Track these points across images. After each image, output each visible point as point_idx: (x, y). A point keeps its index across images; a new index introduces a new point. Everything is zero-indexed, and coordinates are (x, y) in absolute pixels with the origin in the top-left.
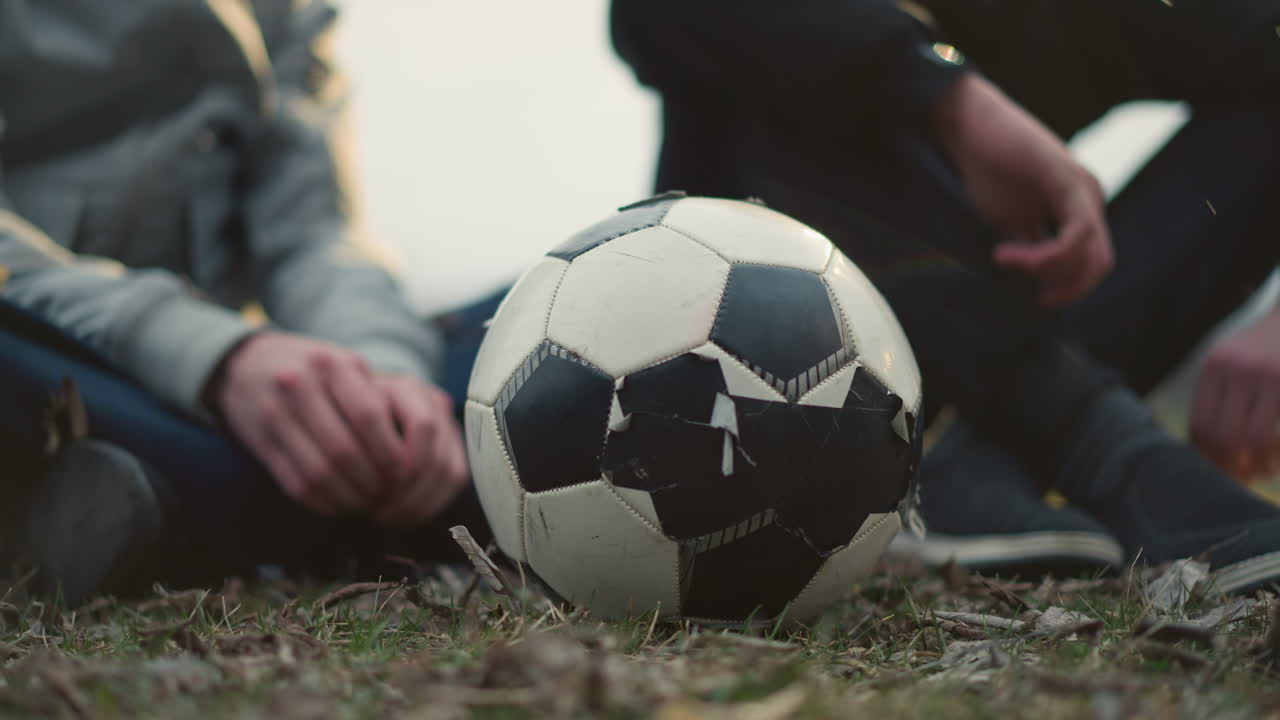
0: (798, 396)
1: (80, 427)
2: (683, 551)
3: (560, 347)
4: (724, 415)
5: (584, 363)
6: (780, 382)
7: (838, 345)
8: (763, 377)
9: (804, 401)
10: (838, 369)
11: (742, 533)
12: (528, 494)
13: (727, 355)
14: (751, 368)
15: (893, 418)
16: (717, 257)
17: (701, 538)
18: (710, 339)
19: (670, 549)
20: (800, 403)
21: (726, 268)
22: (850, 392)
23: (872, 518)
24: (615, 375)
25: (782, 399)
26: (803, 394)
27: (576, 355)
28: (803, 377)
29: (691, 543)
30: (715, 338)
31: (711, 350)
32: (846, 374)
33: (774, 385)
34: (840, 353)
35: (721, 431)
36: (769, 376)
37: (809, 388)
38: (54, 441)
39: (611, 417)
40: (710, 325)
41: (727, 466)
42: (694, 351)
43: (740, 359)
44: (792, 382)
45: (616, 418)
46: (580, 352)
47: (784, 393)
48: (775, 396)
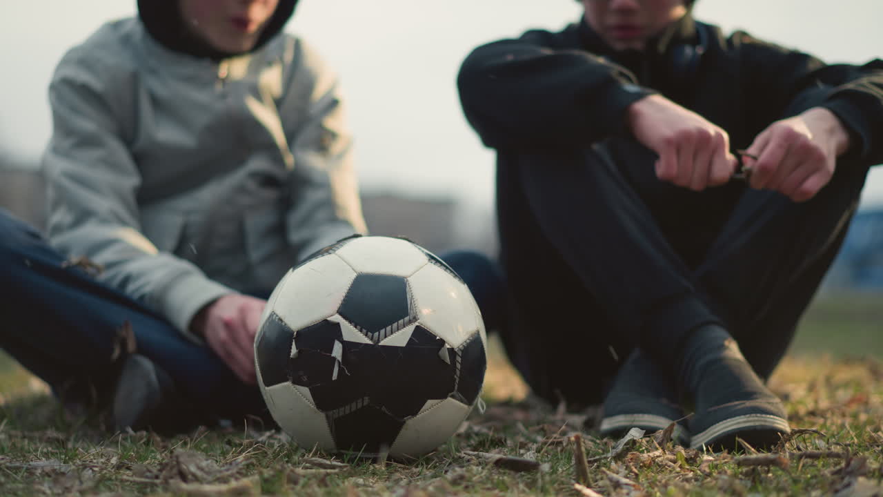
0: (379, 341)
1: (131, 346)
2: (327, 417)
3: (277, 316)
4: (337, 351)
5: (283, 324)
6: (370, 334)
7: (407, 314)
8: (361, 331)
9: (382, 343)
10: (404, 327)
11: (354, 409)
12: (266, 388)
13: (344, 321)
14: (356, 327)
15: (438, 351)
16: (351, 270)
17: (335, 411)
18: (338, 312)
19: (321, 416)
20: (380, 344)
21: (354, 275)
22: (410, 339)
23: (430, 402)
24: (294, 330)
25: (370, 342)
26: (382, 340)
27: (281, 320)
28: (382, 332)
29: (330, 413)
30: (340, 312)
31: (337, 318)
32: (410, 330)
33: (366, 335)
34: (407, 319)
35: (334, 359)
36: (364, 331)
37: (386, 337)
38: (117, 353)
39: (292, 351)
40: (338, 306)
41: (335, 376)
42: (329, 319)
43: (350, 322)
44: (377, 334)
45: (294, 350)
46: (283, 318)
47: (372, 339)
48: (367, 341)
